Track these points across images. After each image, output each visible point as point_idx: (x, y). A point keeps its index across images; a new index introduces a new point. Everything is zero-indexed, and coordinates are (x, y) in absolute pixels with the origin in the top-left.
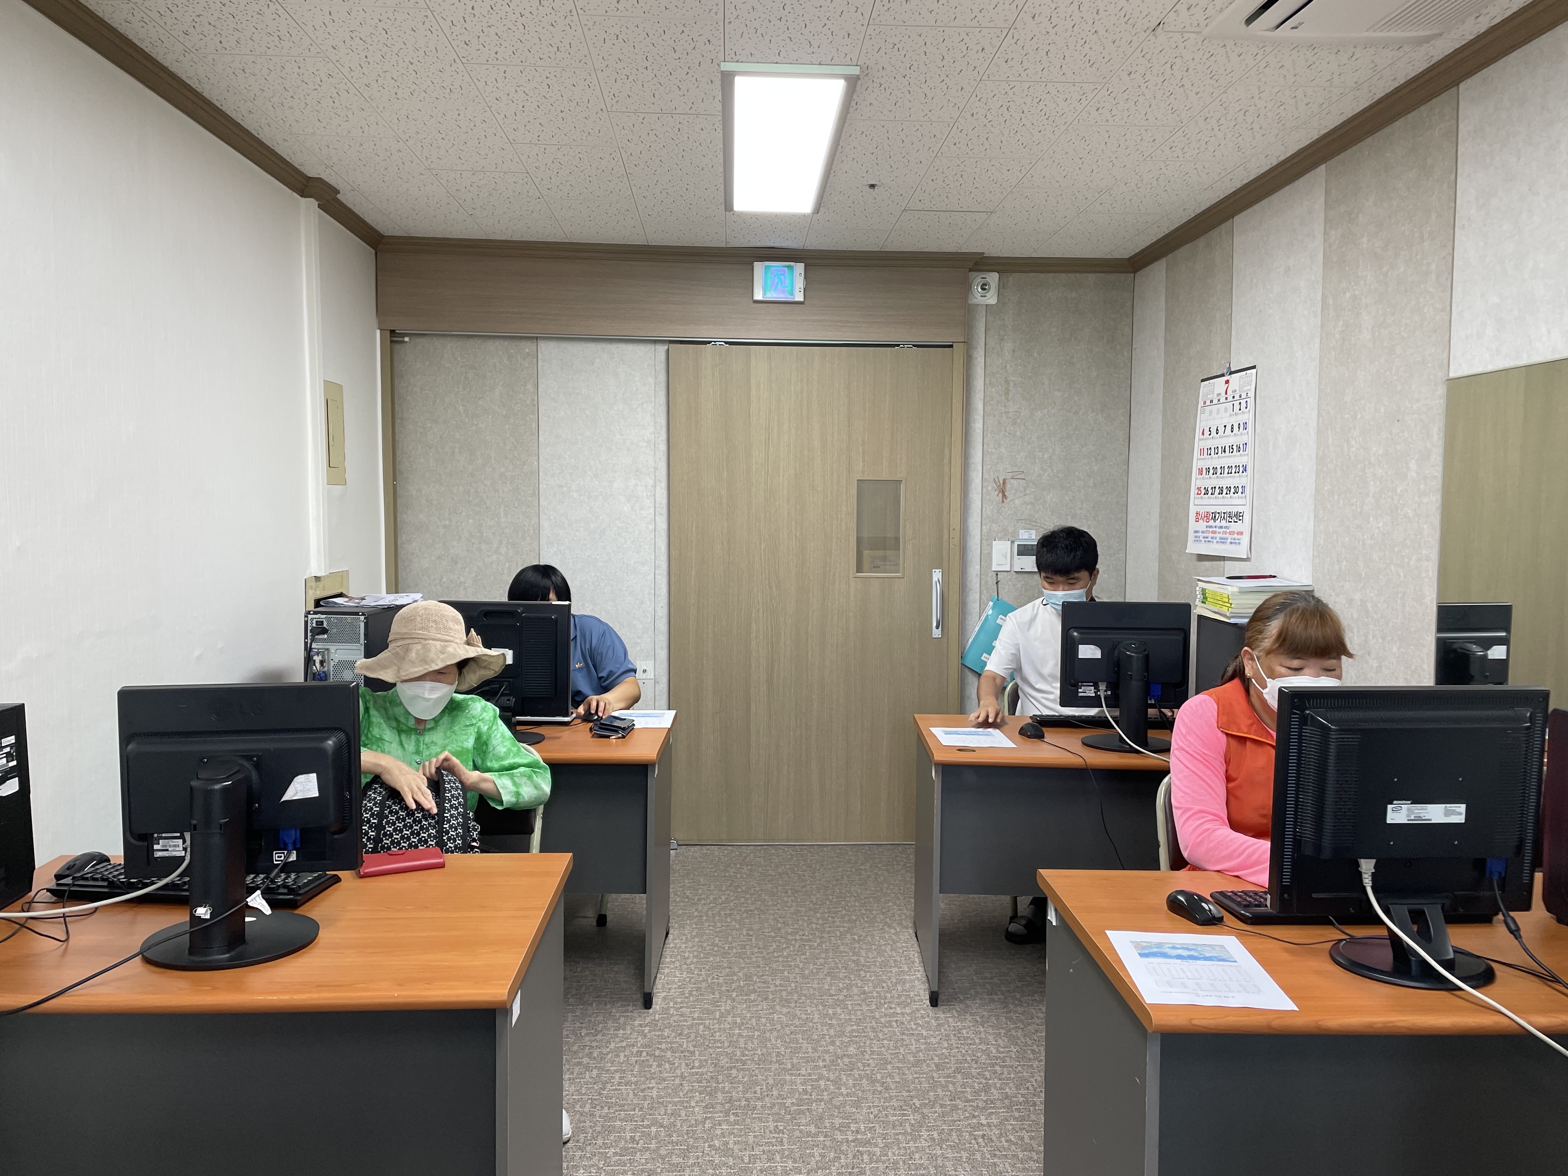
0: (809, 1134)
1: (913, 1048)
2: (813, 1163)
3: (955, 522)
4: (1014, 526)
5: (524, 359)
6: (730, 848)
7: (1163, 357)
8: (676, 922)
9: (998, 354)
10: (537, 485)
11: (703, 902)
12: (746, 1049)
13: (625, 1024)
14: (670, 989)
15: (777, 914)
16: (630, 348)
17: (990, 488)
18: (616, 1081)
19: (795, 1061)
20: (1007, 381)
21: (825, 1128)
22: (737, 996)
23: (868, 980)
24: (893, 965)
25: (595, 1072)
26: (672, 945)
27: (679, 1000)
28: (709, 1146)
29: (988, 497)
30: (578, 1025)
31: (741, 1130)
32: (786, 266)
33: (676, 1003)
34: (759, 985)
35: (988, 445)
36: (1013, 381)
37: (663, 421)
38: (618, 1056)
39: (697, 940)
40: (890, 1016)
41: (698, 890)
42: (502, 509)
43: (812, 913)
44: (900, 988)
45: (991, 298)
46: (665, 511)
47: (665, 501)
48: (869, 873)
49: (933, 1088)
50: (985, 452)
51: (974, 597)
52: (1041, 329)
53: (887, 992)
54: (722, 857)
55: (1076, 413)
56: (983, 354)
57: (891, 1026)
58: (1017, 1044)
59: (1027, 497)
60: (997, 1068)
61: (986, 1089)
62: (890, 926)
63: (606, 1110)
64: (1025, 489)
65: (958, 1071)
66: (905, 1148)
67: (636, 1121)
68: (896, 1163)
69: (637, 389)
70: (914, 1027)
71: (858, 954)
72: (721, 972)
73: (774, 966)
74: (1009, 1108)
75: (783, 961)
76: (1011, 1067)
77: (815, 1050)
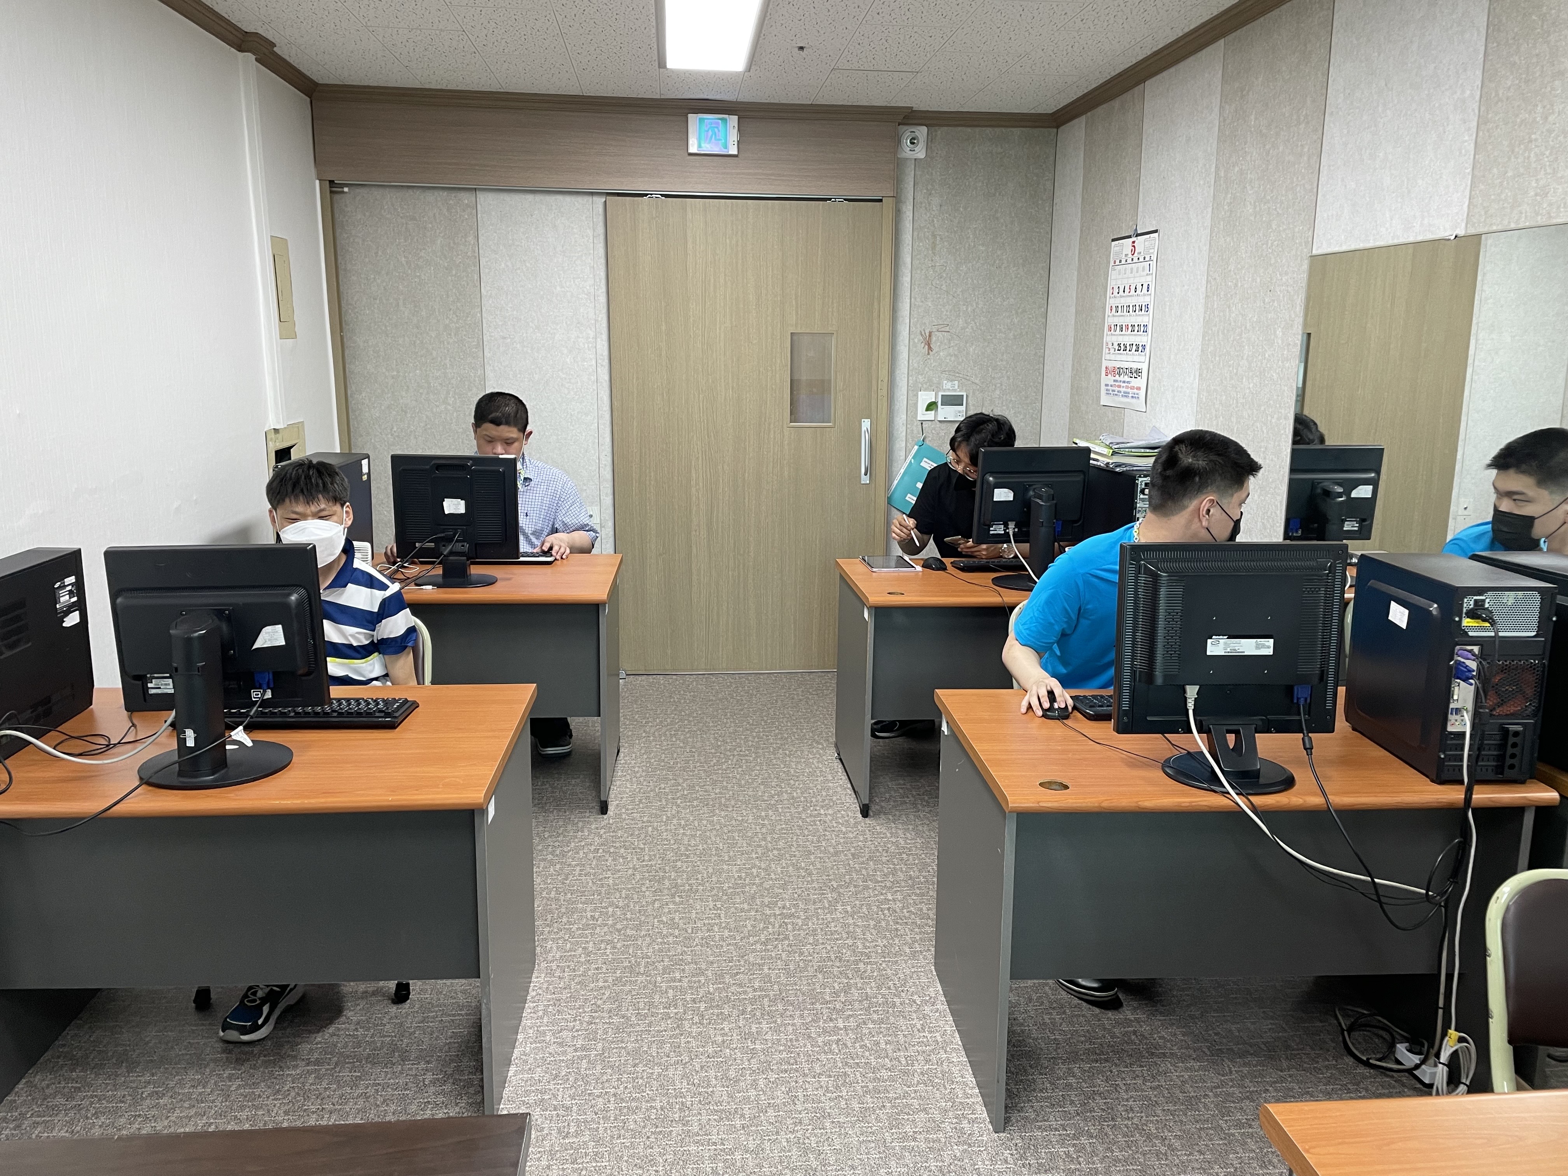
0: (742, 910)
1: (833, 841)
2: (746, 931)
3: (884, 374)
4: (939, 377)
5: (464, 211)
6: (674, 677)
7: (1080, 214)
8: (626, 742)
9: (926, 208)
10: (481, 337)
11: (650, 724)
12: (689, 845)
13: (582, 827)
14: (622, 798)
15: (717, 733)
16: (568, 199)
17: (916, 340)
18: (577, 873)
19: (731, 853)
20: (934, 236)
21: (756, 905)
22: (681, 803)
23: (797, 788)
24: (819, 775)
25: (558, 866)
26: (622, 762)
27: (630, 807)
28: (658, 921)
29: (914, 349)
30: (541, 829)
31: (685, 908)
32: (720, 119)
33: (627, 810)
34: (701, 793)
35: (915, 298)
36: (940, 235)
37: (603, 274)
38: (578, 853)
39: (645, 756)
40: (815, 817)
41: (645, 714)
42: (448, 361)
43: (749, 732)
44: (824, 794)
45: (920, 153)
46: (606, 361)
47: (606, 353)
48: (801, 697)
49: (849, 873)
50: (913, 305)
51: (900, 445)
52: (967, 184)
53: (813, 797)
54: (667, 685)
55: (1000, 267)
56: (912, 208)
57: (815, 825)
58: (922, 837)
59: (951, 349)
60: (904, 856)
61: (894, 873)
62: (818, 743)
63: (569, 895)
64: (950, 341)
65: (870, 858)
66: (823, 919)
67: (596, 904)
68: (815, 930)
69: (576, 241)
70: (835, 825)
71: (789, 766)
72: (667, 784)
73: (715, 777)
74: (912, 886)
75: (722, 773)
76: (916, 854)
77: (749, 845)
